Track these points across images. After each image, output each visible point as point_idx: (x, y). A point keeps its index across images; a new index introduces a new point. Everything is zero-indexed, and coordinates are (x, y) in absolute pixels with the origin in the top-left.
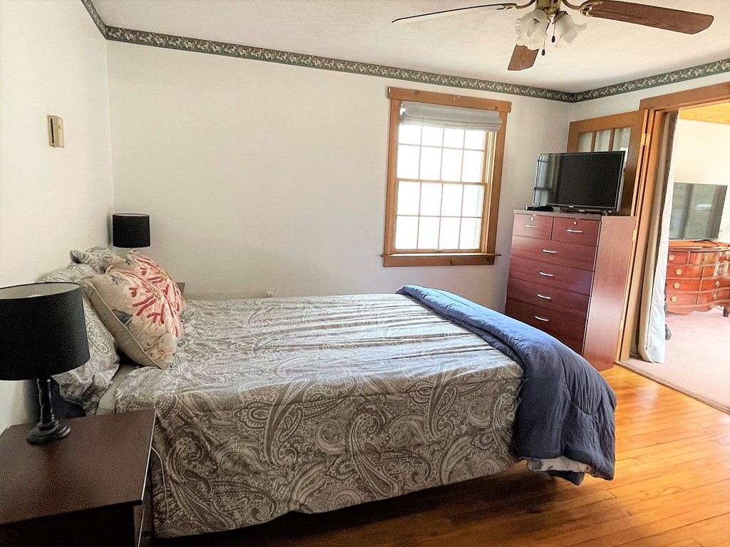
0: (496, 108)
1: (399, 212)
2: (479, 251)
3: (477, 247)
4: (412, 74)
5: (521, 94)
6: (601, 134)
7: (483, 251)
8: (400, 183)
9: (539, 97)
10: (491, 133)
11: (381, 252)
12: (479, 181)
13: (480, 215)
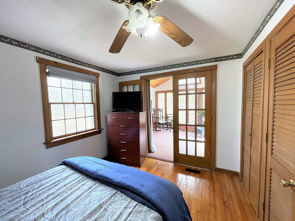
0: (94, 75)
1: (53, 119)
2: (95, 129)
3: (93, 128)
4: (51, 53)
5: (102, 71)
6: (135, 86)
7: (96, 129)
8: (51, 105)
9: (108, 73)
10: (93, 84)
11: (44, 141)
12: (91, 102)
13: (93, 115)
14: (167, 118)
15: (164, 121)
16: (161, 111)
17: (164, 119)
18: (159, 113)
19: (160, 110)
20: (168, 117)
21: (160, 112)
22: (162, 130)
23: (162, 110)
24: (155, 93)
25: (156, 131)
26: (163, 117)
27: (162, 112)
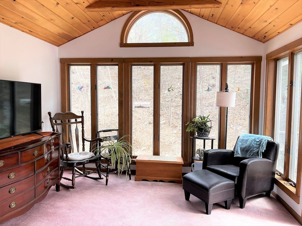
14: (96, 141)
15: (86, 154)
16: (79, 120)
17: (87, 145)
18: (73, 127)
19: (76, 117)
20: (101, 140)
21: (76, 122)
22: (81, 183)
23: (82, 117)
24: (58, 65)
25: (58, 189)
26: (84, 140)
27: (82, 122)
